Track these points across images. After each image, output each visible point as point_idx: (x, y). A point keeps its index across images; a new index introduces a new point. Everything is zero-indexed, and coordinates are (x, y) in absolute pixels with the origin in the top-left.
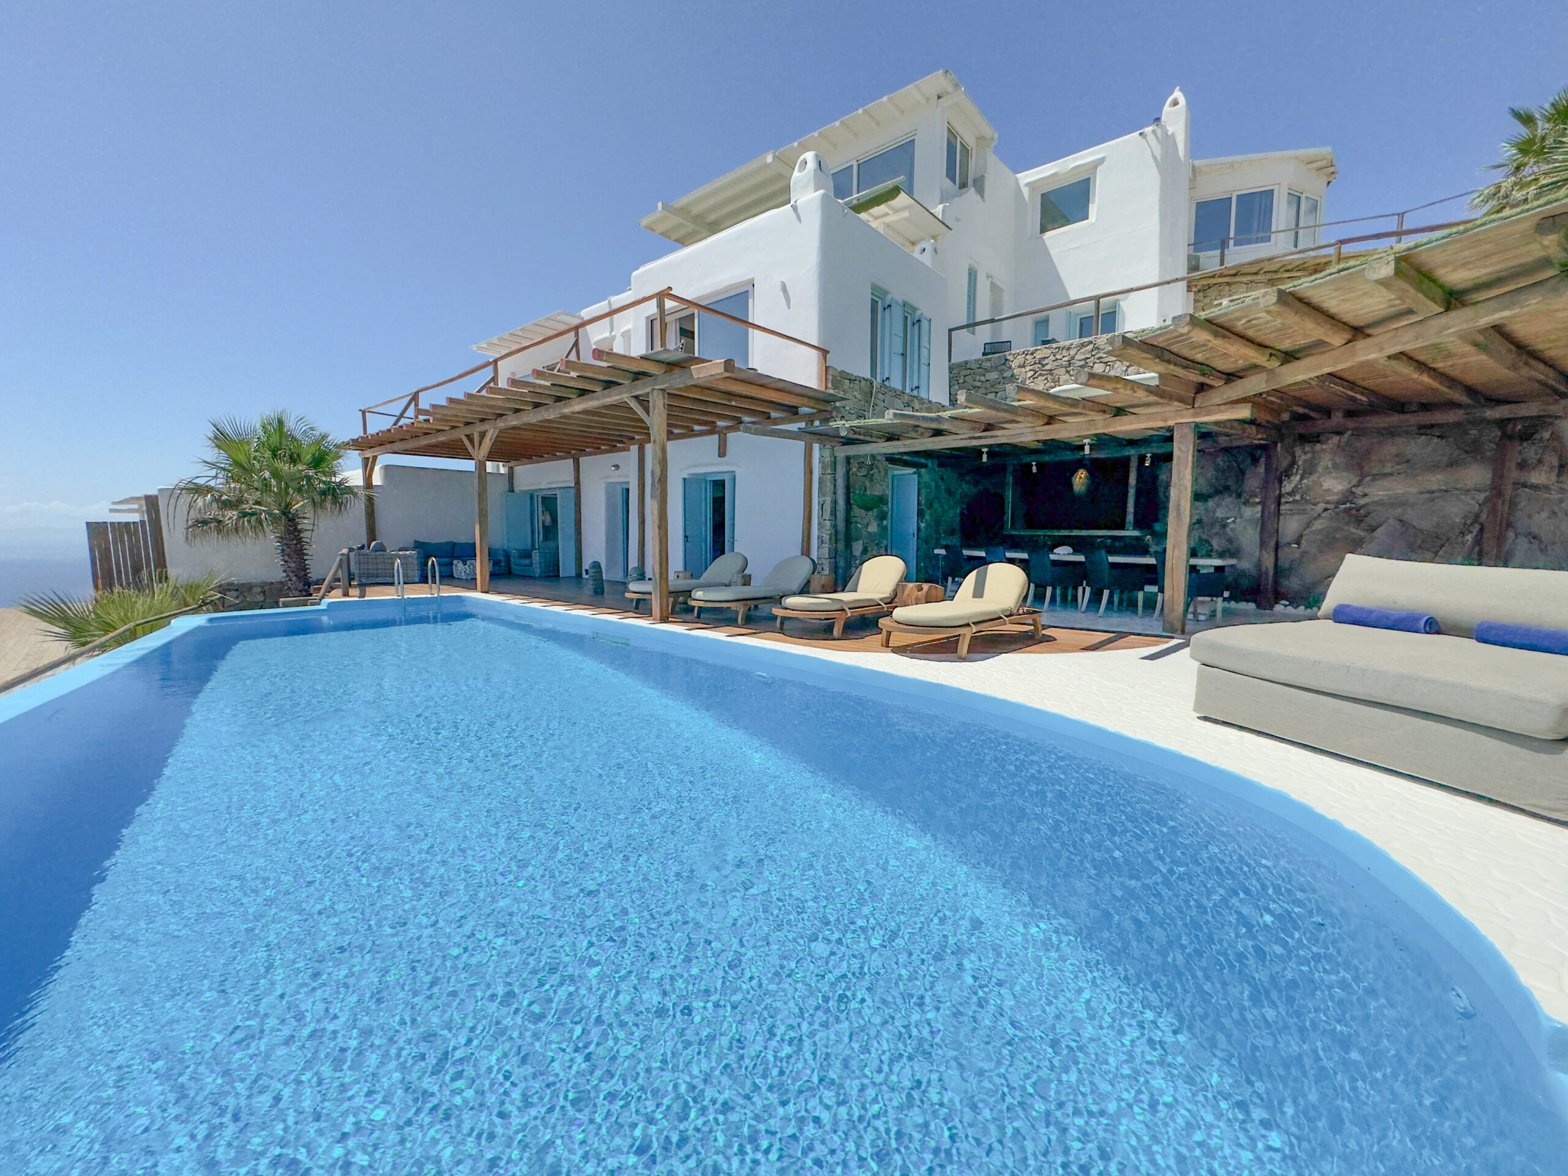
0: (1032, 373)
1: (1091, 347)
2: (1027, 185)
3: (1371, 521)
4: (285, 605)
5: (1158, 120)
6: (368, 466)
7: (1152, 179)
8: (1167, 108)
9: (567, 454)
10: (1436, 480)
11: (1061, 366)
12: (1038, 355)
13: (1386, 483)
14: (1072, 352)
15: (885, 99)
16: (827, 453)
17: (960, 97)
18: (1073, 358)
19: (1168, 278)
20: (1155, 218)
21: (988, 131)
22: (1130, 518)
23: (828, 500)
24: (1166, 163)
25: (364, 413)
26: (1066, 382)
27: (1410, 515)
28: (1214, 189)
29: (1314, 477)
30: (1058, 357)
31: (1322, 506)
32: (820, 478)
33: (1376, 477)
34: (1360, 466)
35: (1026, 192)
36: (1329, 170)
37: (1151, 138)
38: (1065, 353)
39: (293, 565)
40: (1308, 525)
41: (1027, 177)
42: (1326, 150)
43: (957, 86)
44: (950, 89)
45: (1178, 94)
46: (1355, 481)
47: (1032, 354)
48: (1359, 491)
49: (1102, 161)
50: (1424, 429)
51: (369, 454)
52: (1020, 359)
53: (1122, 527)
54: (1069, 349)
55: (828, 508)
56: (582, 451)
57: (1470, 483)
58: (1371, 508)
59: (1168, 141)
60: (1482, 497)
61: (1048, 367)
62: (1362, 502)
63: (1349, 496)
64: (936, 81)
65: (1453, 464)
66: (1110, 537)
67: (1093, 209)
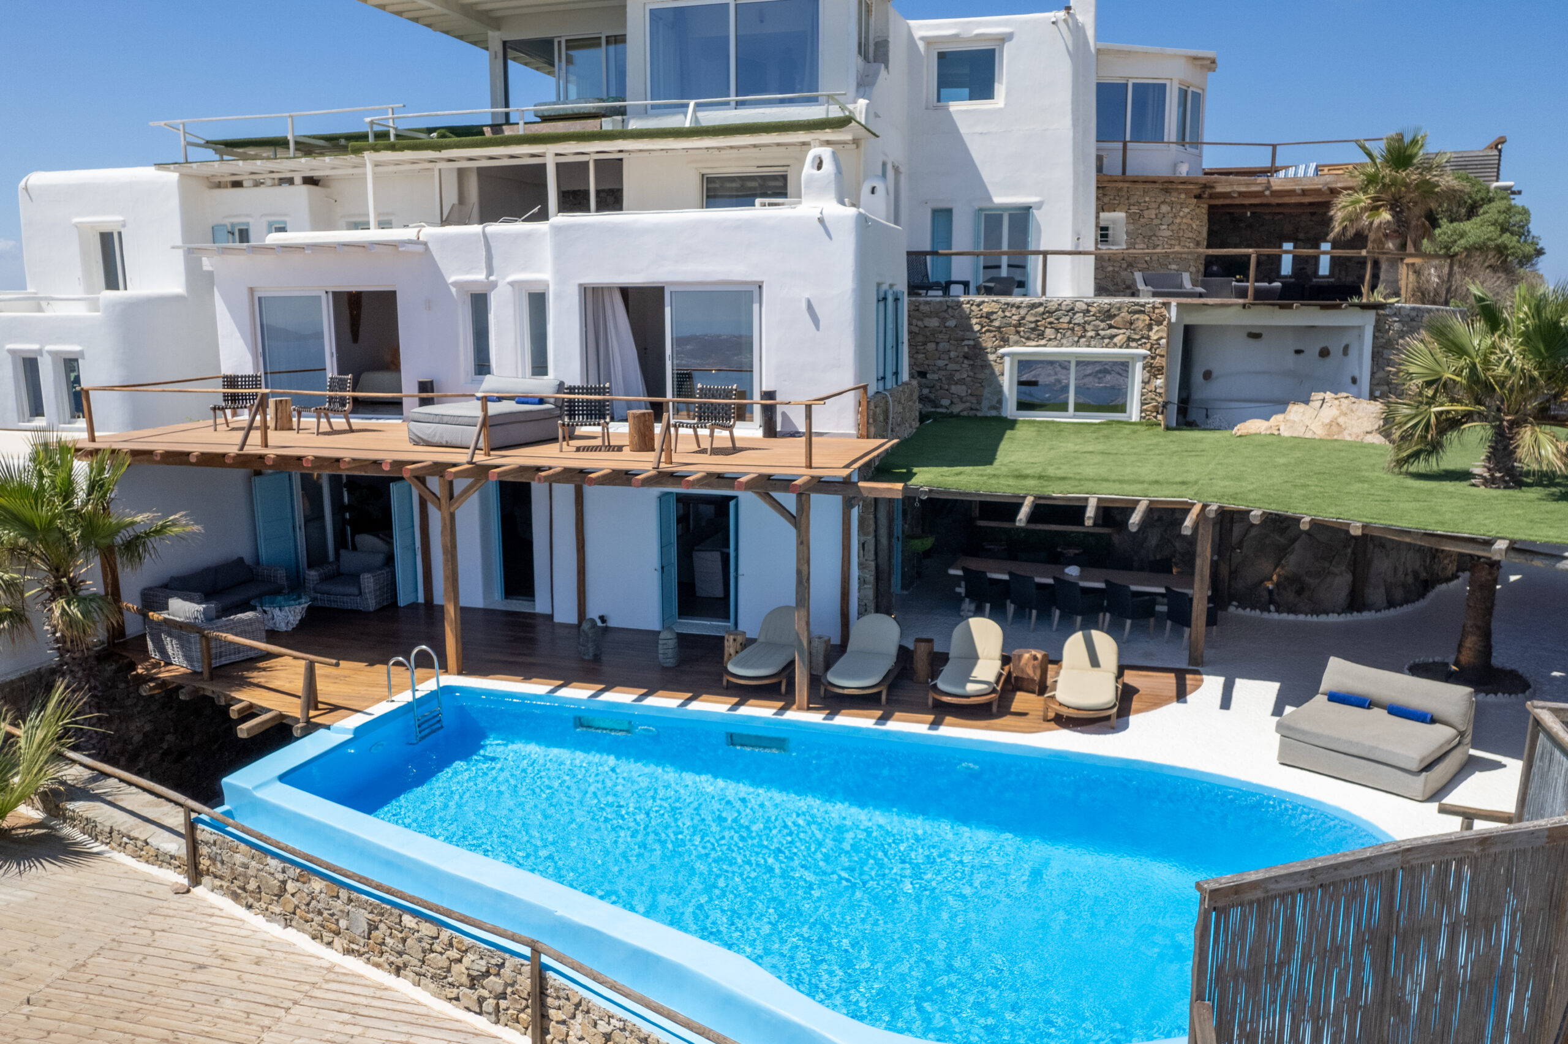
1: (1041, 309)
2: (922, 38)
3: (1291, 533)
5: (1067, 7)
7: (1065, 68)
11: (1009, 325)
12: (985, 308)
18: (1023, 318)
23: (871, 539)
24: (1078, 54)
26: (1016, 343)
28: (1113, 76)
30: (1008, 314)
32: (861, 517)
35: (921, 45)
37: (1062, 26)
38: (1014, 310)
40: (1247, 532)
41: (921, 27)
47: (978, 305)
49: (1009, 34)
54: (1019, 307)
55: (871, 547)
59: (1077, 30)
61: (996, 323)
67: (1000, 89)
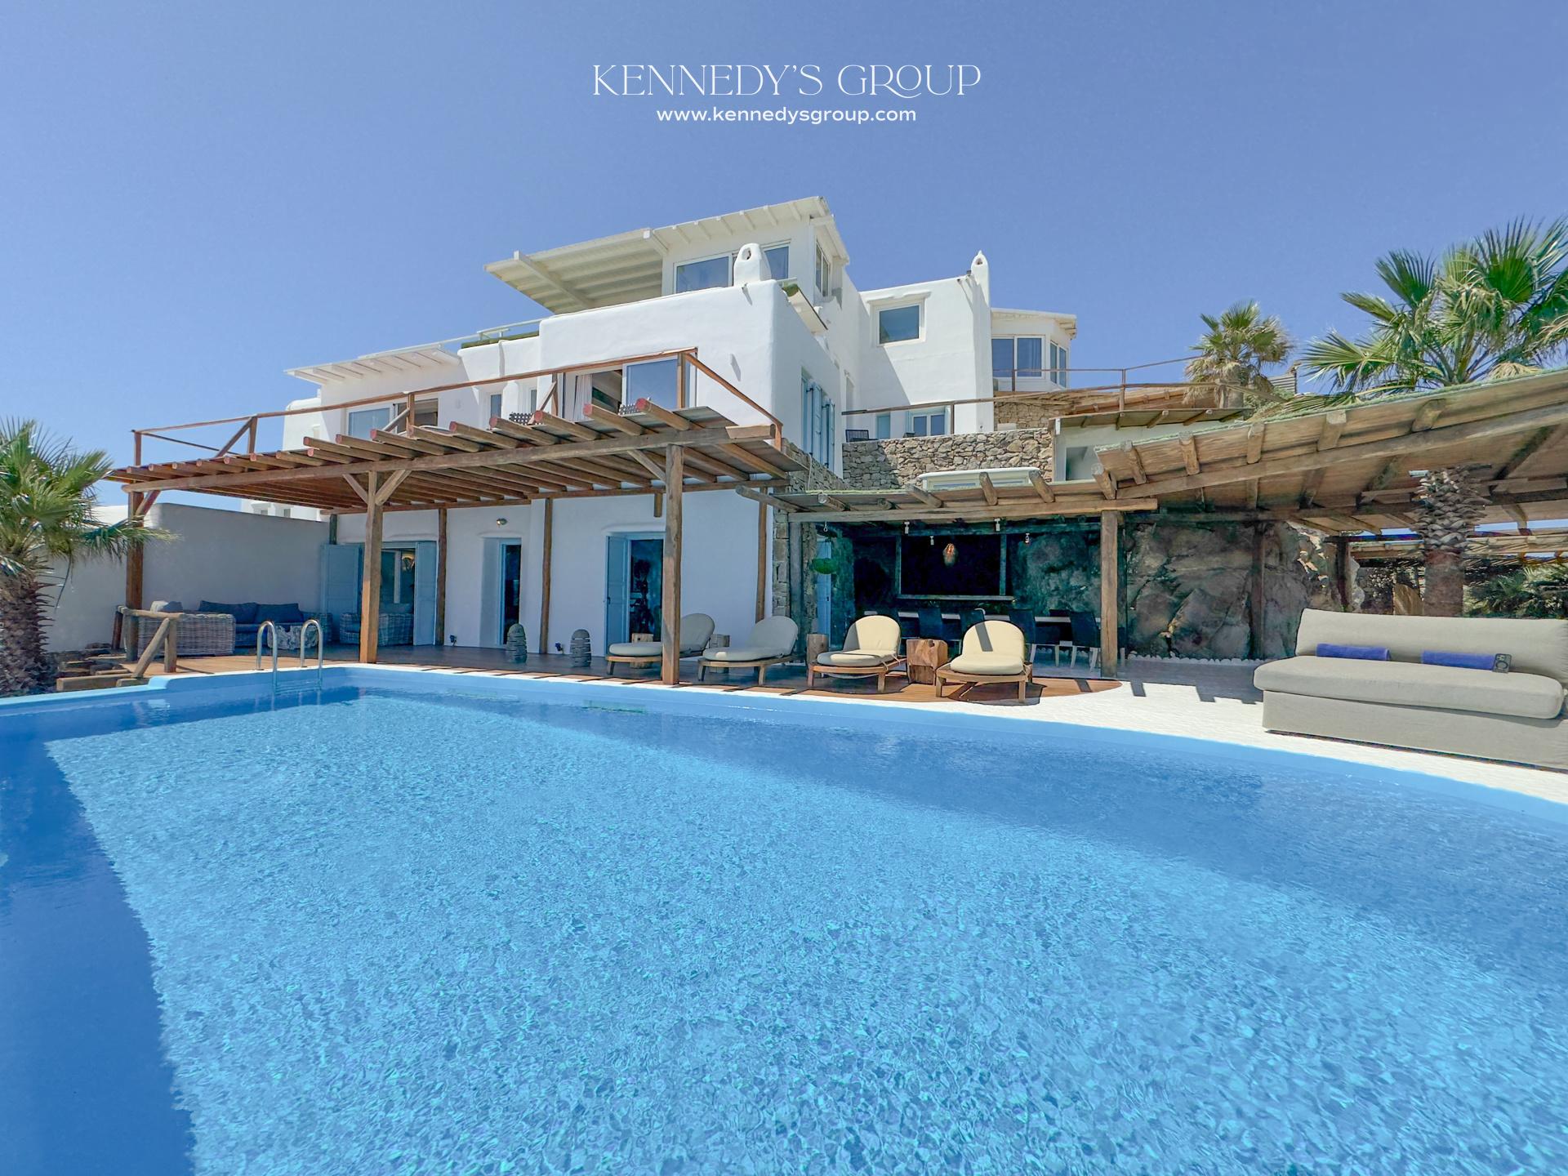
0: (902, 460)
1: (951, 443)
2: (869, 302)
3: (1182, 589)
4: (68, 687)
5: (969, 272)
6: (139, 503)
7: (967, 316)
8: (974, 265)
9: (430, 504)
10: (1216, 561)
11: (926, 456)
12: (907, 445)
13: (1185, 562)
14: (936, 445)
15: (765, 208)
16: (783, 519)
17: (830, 222)
18: (937, 450)
19: (981, 398)
20: (971, 347)
21: (844, 253)
22: (1003, 585)
23: (784, 562)
24: (976, 304)
25: (138, 435)
27: (1205, 585)
28: (1004, 333)
29: (1139, 556)
30: (924, 448)
31: (1146, 578)
32: (774, 542)
33: (1180, 557)
34: (1167, 551)
35: (868, 307)
36: (1072, 331)
37: (965, 284)
38: (929, 445)
39: (20, 633)
40: (1139, 592)
41: (868, 296)
42: (1073, 317)
43: (827, 212)
44: (822, 212)
45: (980, 255)
46: (1165, 561)
47: (902, 443)
48: (1170, 567)
49: (928, 295)
50: (1201, 525)
51: (146, 489)
52: (892, 447)
53: (998, 594)
54: (933, 443)
55: (784, 571)
56: (453, 502)
57: (1236, 564)
58: (1180, 580)
59: (976, 288)
60: (1245, 573)
61: (916, 456)
62: (1173, 575)
63: (1163, 570)
64: (810, 204)
65: (1224, 550)
66: (990, 602)
67: (922, 331)
